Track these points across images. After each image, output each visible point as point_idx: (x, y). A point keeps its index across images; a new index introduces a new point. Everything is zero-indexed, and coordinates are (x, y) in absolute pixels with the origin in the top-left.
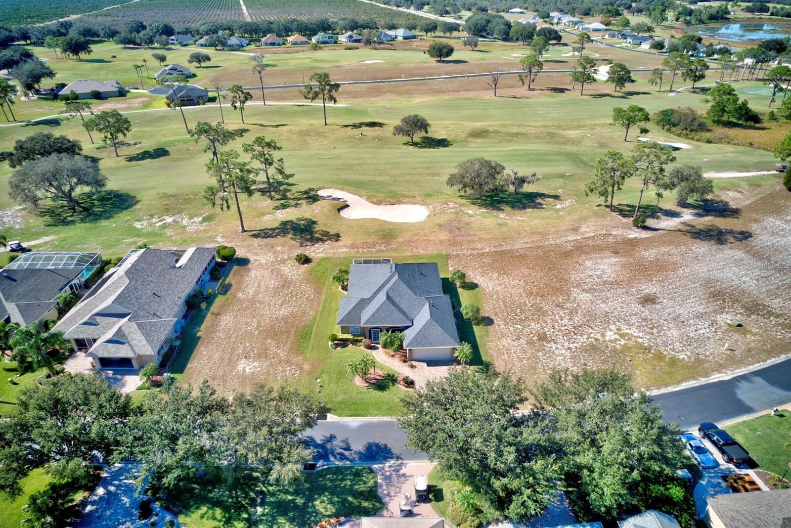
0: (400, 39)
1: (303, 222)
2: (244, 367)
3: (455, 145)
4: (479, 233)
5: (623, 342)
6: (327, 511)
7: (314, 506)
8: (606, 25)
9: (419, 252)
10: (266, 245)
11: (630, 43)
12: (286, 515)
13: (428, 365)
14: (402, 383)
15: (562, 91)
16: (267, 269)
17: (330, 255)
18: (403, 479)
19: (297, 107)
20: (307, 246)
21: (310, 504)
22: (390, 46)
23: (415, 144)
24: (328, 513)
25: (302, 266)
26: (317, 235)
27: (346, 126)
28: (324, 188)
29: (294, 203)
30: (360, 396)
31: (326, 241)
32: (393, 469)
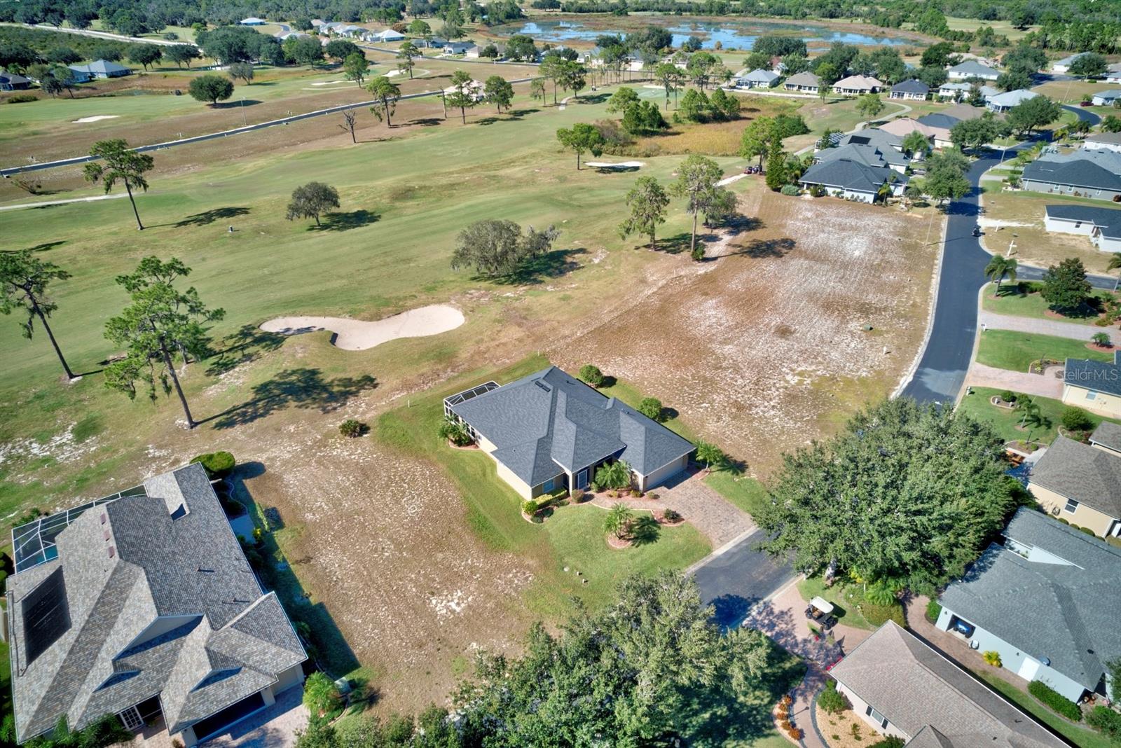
0: (102, 77)
1: (294, 378)
2: (447, 608)
3: (384, 216)
4: (552, 316)
5: (808, 381)
6: (762, 700)
7: (743, 705)
8: (401, 32)
9: (504, 363)
10: (264, 430)
11: (450, 52)
12: (729, 735)
13: (669, 487)
14: (664, 520)
15: (435, 122)
16: (308, 464)
17: (387, 409)
18: (786, 618)
19: (41, 212)
20: (335, 409)
21: (737, 706)
22: (92, 91)
23: (324, 227)
24: (766, 701)
25: (361, 439)
26: (336, 389)
27: (184, 223)
28: (265, 321)
29: (238, 355)
30: (638, 560)
31: (358, 392)
32: (764, 614)
